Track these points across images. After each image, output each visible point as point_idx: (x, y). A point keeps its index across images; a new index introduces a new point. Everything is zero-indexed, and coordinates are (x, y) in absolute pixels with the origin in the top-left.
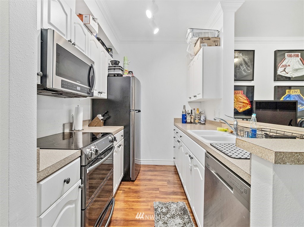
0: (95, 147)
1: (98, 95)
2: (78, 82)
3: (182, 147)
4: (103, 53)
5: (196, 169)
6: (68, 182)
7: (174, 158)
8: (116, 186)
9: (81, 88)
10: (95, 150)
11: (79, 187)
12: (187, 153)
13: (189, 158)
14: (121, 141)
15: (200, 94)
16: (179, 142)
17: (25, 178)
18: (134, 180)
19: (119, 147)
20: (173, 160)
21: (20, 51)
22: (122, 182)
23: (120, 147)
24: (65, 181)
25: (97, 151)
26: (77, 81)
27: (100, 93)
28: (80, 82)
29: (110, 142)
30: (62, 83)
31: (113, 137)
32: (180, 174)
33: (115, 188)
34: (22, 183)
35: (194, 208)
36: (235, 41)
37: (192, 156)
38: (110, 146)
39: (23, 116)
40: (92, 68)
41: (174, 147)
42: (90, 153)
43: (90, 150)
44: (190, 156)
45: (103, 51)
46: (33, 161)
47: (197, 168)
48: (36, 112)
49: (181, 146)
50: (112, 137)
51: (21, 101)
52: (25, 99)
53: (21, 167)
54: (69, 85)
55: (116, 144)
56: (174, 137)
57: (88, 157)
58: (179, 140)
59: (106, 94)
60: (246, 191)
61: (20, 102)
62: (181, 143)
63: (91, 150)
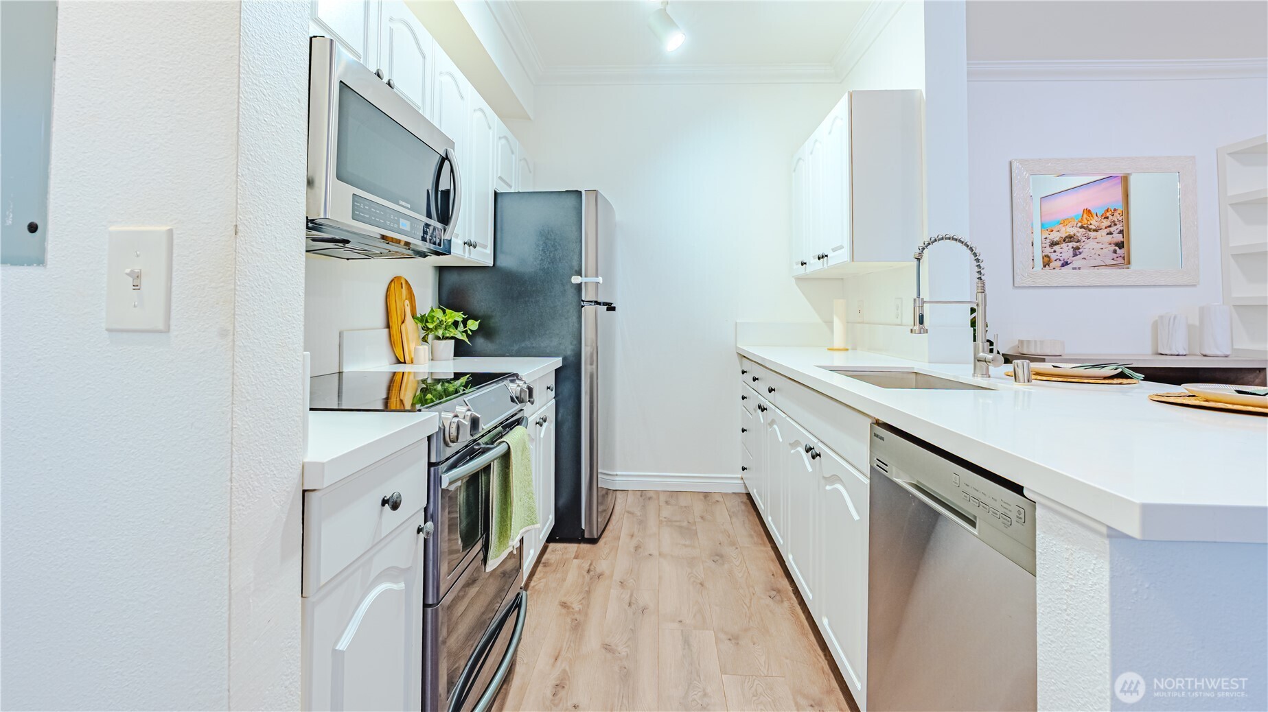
0: (469, 410)
1: (464, 252)
2: (403, 203)
3: (775, 426)
4: (479, 114)
5: (836, 489)
6: (395, 506)
7: (744, 469)
8: (529, 554)
9: (411, 225)
10: (468, 418)
11: (419, 530)
12: (796, 444)
13: (806, 457)
14: (545, 408)
15: (841, 247)
16: (763, 409)
17: (273, 469)
18: (596, 537)
19: (541, 425)
20: (740, 474)
21: (265, 93)
22: (552, 546)
23: (545, 425)
24: (384, 502)
25: (475, 423)
26: (401, 202)
27: (470, 245)
28: (409, 206)
29: (512, 400)
30: (353, 205)
31: (526, 386)
32: (770, 518)
33: (527, 558)
34: (265, 483)
35: (825, 621)
36: (969, 74)
37: (820, 447)
38: (512, 416)
39: (271, 282)
40: (447, 163)
41: (743, 431)
42: (454, 426)
43: (452, 415)
44: (808, 450)
45: (481, 110)
46: (293, 420)
47: (839, 486)
48: (304, 275)
49: (773, 422)
50: (519, 386)
51: (265, 239)
52: (277, 235)
53: (262, 433)
54: (376, 212)
55: (532, 412)
56: (744, 398)
57: (448, 439)
58: (765, 403)
59: (489, 251)
60: (1022, 516)
61: (263, 240)
62: (773, 412)
63: (456, 416)
